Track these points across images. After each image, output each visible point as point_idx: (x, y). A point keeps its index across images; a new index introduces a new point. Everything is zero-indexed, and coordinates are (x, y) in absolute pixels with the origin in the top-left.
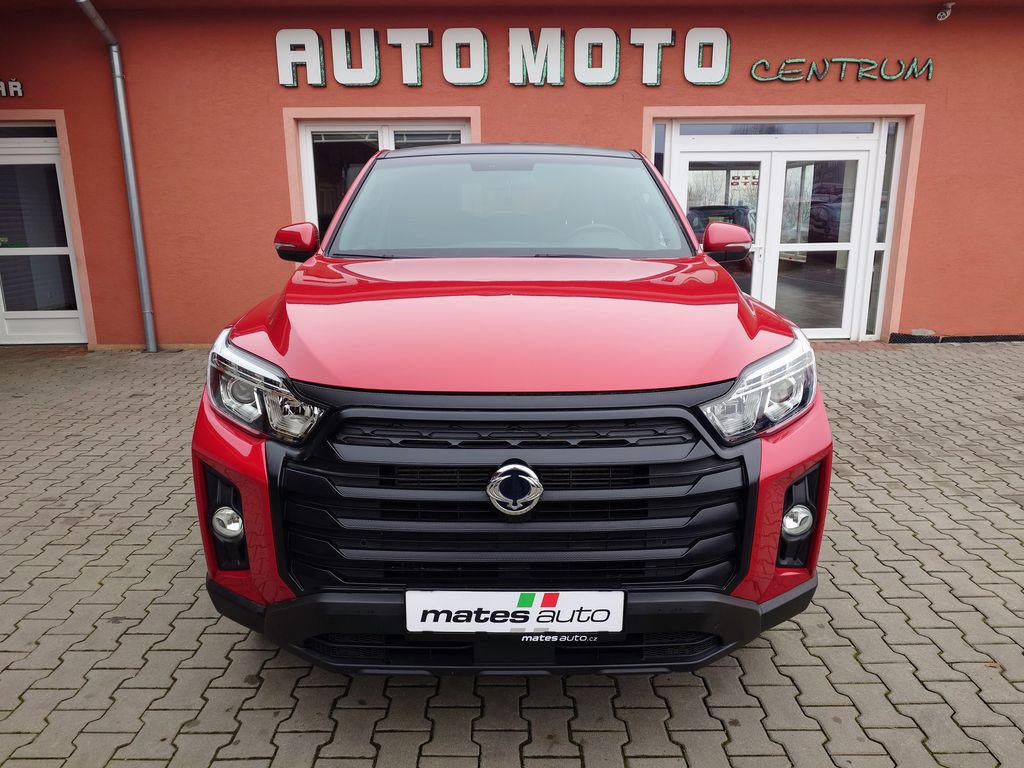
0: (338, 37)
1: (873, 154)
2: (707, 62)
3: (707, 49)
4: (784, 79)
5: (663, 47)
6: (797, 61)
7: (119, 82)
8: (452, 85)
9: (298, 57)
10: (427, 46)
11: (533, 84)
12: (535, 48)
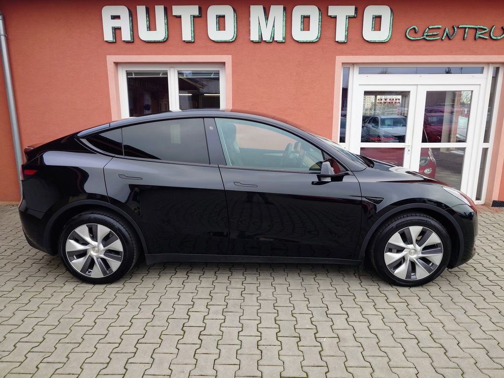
0: (141, 11)
1: (483, 86)
2: (377, 27)
3: (378, 19)
4: (427, 38)
5: (350, 18)
6: (436, 27)
7: (3, 38)
8: (214, 41)
9: (116, 23)
10: (198, 17)
11: (265, 41)
12: (267, 18)
